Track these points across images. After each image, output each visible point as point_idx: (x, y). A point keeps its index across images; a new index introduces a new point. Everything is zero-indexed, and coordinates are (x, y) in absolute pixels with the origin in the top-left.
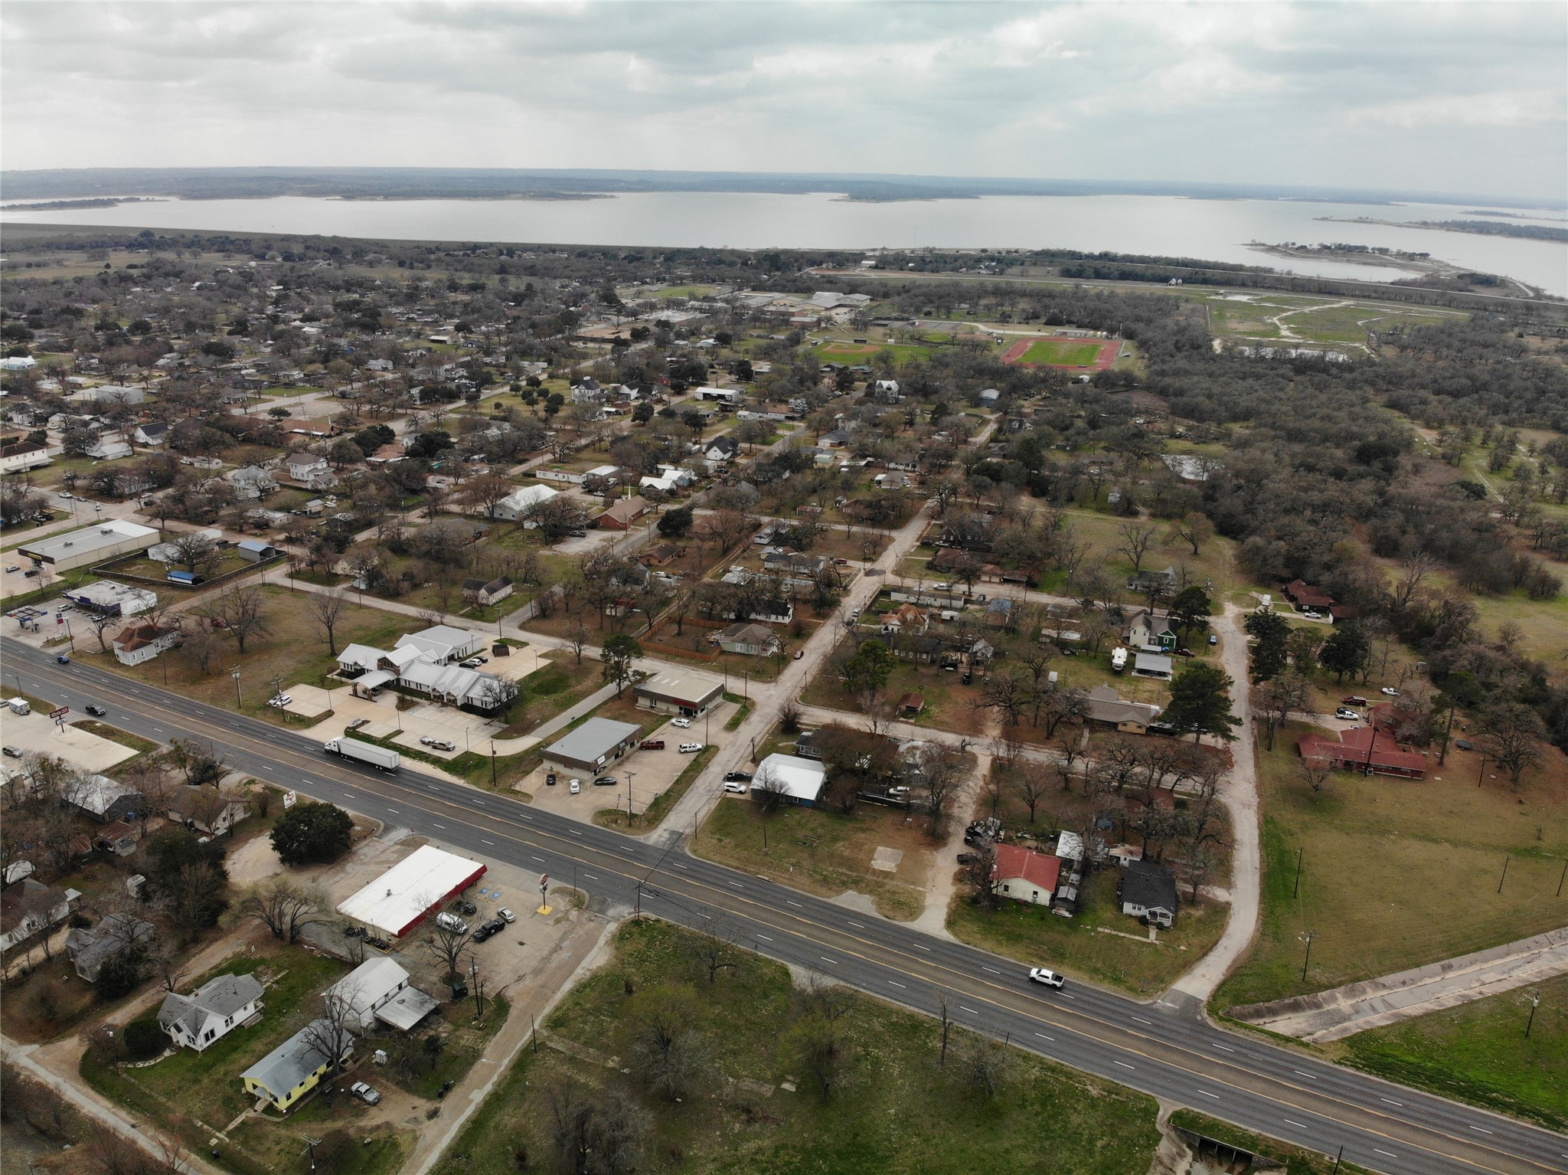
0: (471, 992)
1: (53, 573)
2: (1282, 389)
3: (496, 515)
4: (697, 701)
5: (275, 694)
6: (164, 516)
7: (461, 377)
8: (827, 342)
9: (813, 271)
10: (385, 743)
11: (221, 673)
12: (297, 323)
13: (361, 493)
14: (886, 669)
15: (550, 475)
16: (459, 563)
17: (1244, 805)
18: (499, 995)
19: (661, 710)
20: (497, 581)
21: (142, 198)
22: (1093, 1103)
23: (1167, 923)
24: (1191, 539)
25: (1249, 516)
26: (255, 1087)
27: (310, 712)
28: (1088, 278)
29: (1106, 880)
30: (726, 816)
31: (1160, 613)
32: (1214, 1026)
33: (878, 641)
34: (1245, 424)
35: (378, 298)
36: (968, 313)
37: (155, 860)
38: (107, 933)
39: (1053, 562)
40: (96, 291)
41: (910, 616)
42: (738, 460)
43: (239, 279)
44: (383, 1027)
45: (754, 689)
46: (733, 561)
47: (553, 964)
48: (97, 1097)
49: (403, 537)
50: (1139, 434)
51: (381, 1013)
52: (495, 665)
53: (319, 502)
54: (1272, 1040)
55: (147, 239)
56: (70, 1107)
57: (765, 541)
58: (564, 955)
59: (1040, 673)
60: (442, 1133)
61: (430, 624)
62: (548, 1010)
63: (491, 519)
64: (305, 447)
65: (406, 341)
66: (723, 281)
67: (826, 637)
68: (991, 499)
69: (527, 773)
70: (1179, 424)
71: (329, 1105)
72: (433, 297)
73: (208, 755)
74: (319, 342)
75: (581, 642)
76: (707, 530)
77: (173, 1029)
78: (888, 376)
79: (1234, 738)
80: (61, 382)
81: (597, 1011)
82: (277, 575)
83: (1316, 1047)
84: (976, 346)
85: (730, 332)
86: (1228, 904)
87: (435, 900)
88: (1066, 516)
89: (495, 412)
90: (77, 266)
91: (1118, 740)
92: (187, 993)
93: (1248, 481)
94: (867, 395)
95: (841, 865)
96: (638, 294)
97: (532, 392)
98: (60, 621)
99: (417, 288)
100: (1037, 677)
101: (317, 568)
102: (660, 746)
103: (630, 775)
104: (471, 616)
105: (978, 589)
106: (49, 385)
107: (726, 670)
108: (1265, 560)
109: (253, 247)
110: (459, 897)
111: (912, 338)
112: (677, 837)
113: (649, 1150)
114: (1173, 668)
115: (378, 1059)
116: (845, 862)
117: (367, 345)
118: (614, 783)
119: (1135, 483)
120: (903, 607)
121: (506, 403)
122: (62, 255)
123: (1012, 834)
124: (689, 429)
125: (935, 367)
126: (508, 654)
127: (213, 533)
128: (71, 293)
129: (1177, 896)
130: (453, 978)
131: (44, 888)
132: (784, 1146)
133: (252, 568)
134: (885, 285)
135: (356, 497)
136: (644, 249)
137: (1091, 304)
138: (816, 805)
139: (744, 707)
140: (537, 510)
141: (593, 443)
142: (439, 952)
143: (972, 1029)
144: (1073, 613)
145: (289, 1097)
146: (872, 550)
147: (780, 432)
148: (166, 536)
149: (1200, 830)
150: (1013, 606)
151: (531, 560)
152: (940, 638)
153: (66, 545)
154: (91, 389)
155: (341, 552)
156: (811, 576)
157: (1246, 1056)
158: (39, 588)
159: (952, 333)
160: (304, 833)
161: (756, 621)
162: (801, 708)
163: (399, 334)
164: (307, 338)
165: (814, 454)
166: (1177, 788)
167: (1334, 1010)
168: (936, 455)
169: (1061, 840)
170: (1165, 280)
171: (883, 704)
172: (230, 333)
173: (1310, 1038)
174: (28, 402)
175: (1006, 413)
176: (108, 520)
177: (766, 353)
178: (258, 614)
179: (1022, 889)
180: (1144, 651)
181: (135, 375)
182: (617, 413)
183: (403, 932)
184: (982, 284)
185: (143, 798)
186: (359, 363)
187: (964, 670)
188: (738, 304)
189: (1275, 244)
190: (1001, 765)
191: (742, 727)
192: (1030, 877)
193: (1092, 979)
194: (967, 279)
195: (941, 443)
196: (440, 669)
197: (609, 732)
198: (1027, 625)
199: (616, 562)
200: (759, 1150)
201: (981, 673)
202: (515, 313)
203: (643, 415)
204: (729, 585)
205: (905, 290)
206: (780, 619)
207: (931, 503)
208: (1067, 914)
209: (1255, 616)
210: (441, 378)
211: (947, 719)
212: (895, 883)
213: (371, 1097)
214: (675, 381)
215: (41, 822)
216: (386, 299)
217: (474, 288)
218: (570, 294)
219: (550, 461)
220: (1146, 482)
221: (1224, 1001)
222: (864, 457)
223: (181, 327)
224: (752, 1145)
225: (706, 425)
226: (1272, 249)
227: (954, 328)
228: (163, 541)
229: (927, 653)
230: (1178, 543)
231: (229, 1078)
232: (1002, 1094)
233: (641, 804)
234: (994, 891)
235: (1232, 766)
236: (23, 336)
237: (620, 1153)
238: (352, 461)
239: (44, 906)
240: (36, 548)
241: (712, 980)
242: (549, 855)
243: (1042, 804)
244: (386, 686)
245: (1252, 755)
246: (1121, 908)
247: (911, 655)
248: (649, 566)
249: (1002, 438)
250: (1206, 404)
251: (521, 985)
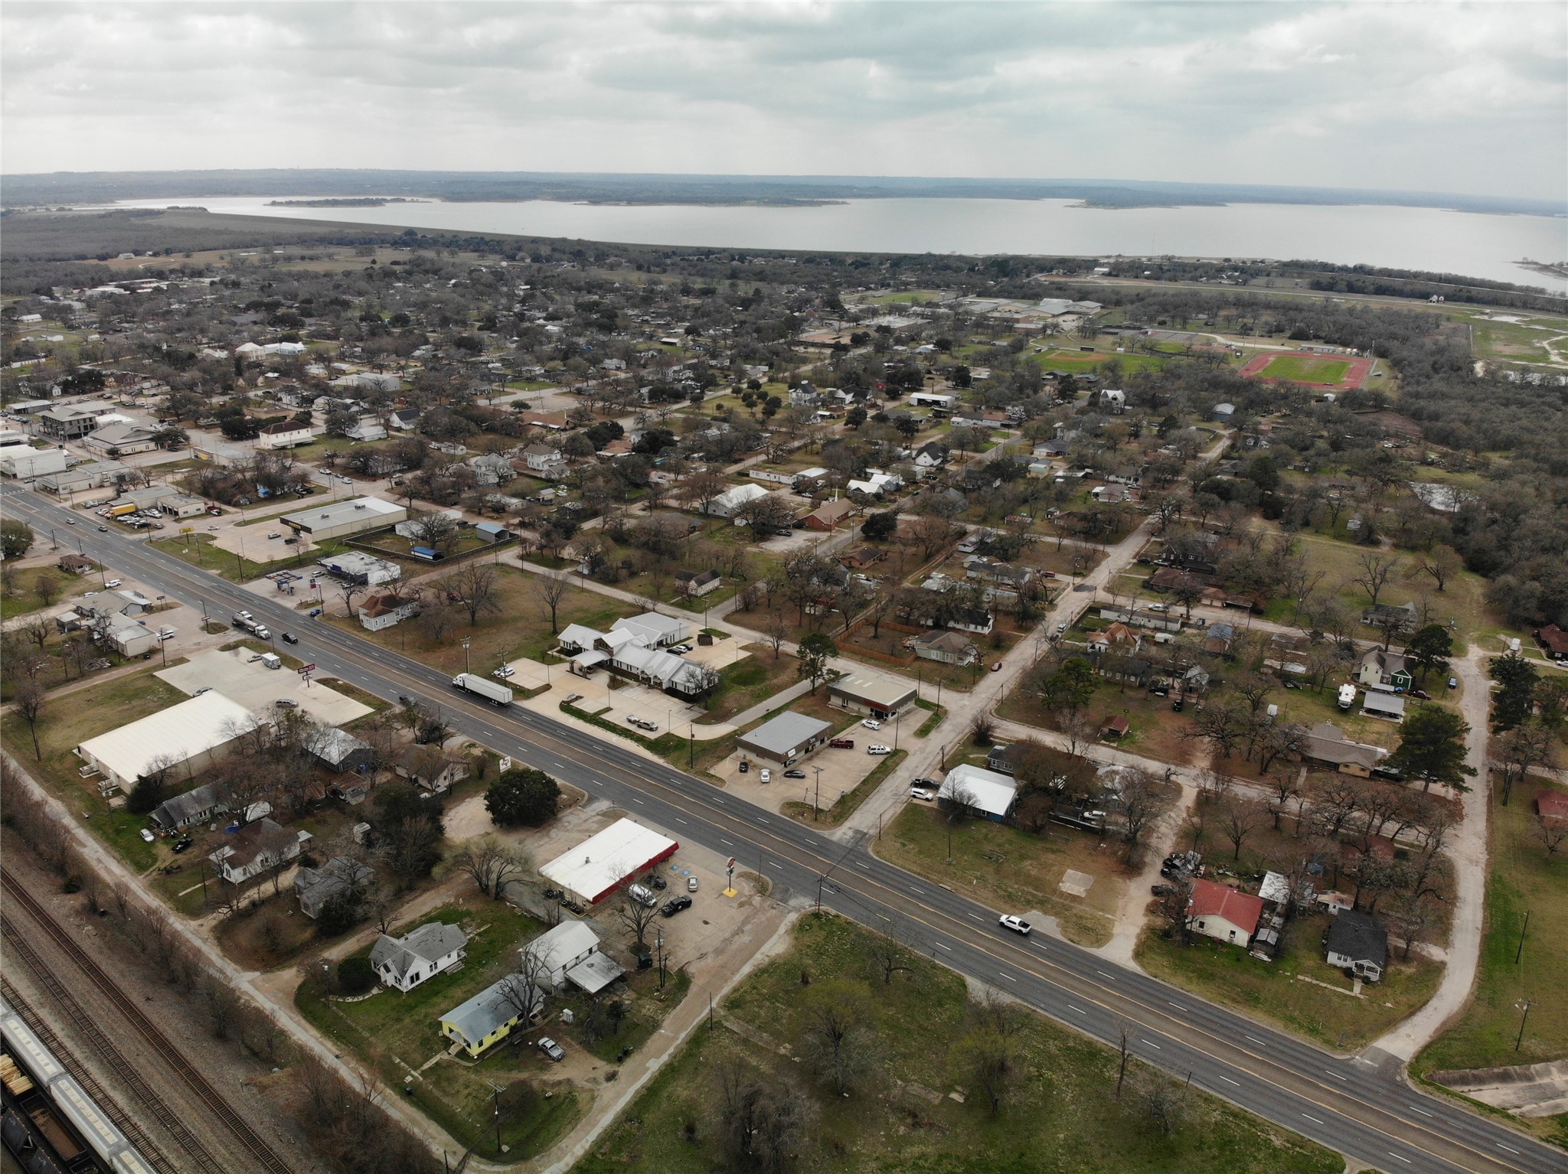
0: (656, 964)
1: (310, 542)
2: (1547, 419)
3: (710, 511)
4: (888, 704)
5: (499, 665)
6: (412, 495)
7: (687, 379)
8: (1051, 349)
9: (1042, 278)
10: (595, 719)
11: (453, 643)
12: (541, 321)
13: (589, 484)
14: (1089, 689)
15: (763, 475)
16: (673, 554)
17: (1471, 861)
18: (681, 970)
19: (853, 710)
20: (706, 574)
21: (408, 199)
22: (1275, 1154)
23: (1374, 977)
24: (1437, 574)
25: (1502, 553)
26: (451, 1031)
27: (530, 684)
28: (1340, 291)
29: (1310, 928)
30: (911, 821)
31: (1396, 650)
32: (1414, 1088)
33: (1083, 659)
34: (1505, 454)
35: (615, 300)
36: (1206, 324)
37: (381, 810)
38: (332, 874)
39: (1282, 589)
40: (363, 285)
41: (1119, 636)
42: (948, 467)
43: (491, 278)
44: (572, 987)
45: (947, 698)
46: (934, 568)
47: (734, 947)
48: (308, 1026)
49: (625, 528)
50: (1386, 459)
51: (571, 974)
52: (699, 653)
53: (551, 490)
54: (1474, 1109)
55: (410, 238)
56: (282, 1032)
57: (969, 549)
58: (745, 938)
59: (1258, 705)
60: (619, 1096)
61: (643, 610)
62: (726, 990)
63: (705, 515)
64: (542, 439)
65: (639, 342)
66: (948, 286)
67: (1027, 651)
68: (1218, 518)
69: (722, 758)
70: (1431, 450)
71: (517, 1056)
72: (666, 300)
73: (436, 718)
74: (560, 340)
75: (780, 637)
76: (911, 535)
77: (382, 969)
78: (1115, 386)
79: (1466, 789)
80: (327, 367)
81: (773, 997)
82: (509, 556)
83: (1524, 1121)
84: (1212, 358)
85: (950, 338)
86: (1443, 964)
87: (629, 871)
88: (1299, 541)
89: (717, 413)
90: (346, 261)
91: (1337, 782)
92: (398, 936)
93: (1504, 515)
94: (1090, 404)
95: (1026, 883)
96: (862, 300)
97: (753, 394)
98: (313, 586)
99: (652, 291)
100: (1255, 709)
101: (546, 552)
102: (849, 745)
103: (818, 771)
104: (681, 605)
105: (1197, 613)
106: (316, 370)
107: (920, 677)
108: (1516, 601)
109: (506, 248)
110: (651, 871)
111: (1143, 347)
112: (861, 836)
113: (814, 1140)
114: (1405, 710)
115: (564, 1018)
116: (1030, 880)
117: (603, 345)
118: (803, 777)
119: (1378, 511)
120: (1113, 626)
121: (727, 404)
122: (333, 249)
123: (1214, 870)
124: (900, 434)
125: (1165, 378)
126: (711, 643)
127: (455, 514)
128: (339, 286)
129: (1387, 950)
130: (639, 948)
131: (280, 828)
132: (948, 1156)
133: (486, 549)
134: (1118, 293)
135: (585, 488)
136: (872, 255)
137: (1342, 319)
138: (1006, 820)
139: (936, 714)
140: (748, 508)
141: (805, 445)
142: (628, 922)
143: (1152, 1064)
144: (1299, 644)
145: (481, 1044)
146: (1083, 565)
147: (994, 440)
148: (412, 514)
149: (1420, 883)
150: (1234, 632)
151: (739, 555)
152: (1150, 662)
153: (324, 517)
154: (354, 375)
155: (568, 538)
156: (1015, 588)
157: (1445, 1122)
158: (295, 554)
159: (1187, 344)
160: (516, 796)
161: (954, 629)
162: (996, 721)
163: (634, 336)
164: (549, 336)
165: (1028, 463)
166: (1399, 837)
167: (1547, 1085)
168: (1161, 469)
169: (1266, 881)
170: (1425, 296)
171: (1083, 724)
172: (480, 329)
173: (1518, 1111)
174: (296, 384)
175: (1241, 429)
176: (361, 496)
177: (985, 360)
178: (489, 590)
179: (1218, 927)
180: (1375, 690)
181: (393, 365)
182: (831, 417)
183: (597, 899)
184: (1222, 294)
185: (375, 753)
186: (595, 361)
187: (1175, 696)
188: (960, 310)
189: (1548, 263)
190: (1207, 798)
191: (933, 735)
192: (1228, 915)
193: (1286, 1027)
194: (1206, 289)
195: (1168, 457)
196: (649, 653)
197: (801, 727)
198: (1248, 654)
199: (819, 561)
200: (923, 1156)
201: (1194, 701)
202: (742, 317)
203: (855, 419)
204: (929, 591)
205: (1139, 298)
206: (979, 629)
207: (1152, 519)
208: (1266, 958)
209: (1501, 661)
210: (669, 379)
211: (1152, 746)
212: (1083, 907)
213: (555, 1053)
214: (891, 386)
215: (282, 767)
216: (623, 301)
217: (707, 292)
218: (796, 300)
219: (764, 462)
220: (1392, 510)
221: (1429, 1064)
222: (1082, 468)
223: (437, 320)
224: (916, 1150)
225: (918, 431)
226: (1545, 268)
227: (1189, 338)
228: (409, 518)
229: (1136, 676)
230: (1421, 577)
231: (428, 1021)
232: (1178, 1133)
233: (828, 800)
234: (1188, 927)
235: (1462, 818)
236: (294, 323)
237: (785, 1137)
238: (584, 454)
239: (279, 844)
240: (296, 518)
241: (887, 981)
242: (738, 840)
243: (1248, 842)
244: (600, 665)
245: (1485, 809)
246: (1325, 957)
247: (1118, 677)
248: (850, 568)
249: (1236, 455)
250: (1463, 430)
251: (703, 963)
